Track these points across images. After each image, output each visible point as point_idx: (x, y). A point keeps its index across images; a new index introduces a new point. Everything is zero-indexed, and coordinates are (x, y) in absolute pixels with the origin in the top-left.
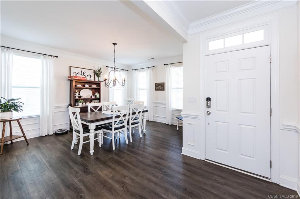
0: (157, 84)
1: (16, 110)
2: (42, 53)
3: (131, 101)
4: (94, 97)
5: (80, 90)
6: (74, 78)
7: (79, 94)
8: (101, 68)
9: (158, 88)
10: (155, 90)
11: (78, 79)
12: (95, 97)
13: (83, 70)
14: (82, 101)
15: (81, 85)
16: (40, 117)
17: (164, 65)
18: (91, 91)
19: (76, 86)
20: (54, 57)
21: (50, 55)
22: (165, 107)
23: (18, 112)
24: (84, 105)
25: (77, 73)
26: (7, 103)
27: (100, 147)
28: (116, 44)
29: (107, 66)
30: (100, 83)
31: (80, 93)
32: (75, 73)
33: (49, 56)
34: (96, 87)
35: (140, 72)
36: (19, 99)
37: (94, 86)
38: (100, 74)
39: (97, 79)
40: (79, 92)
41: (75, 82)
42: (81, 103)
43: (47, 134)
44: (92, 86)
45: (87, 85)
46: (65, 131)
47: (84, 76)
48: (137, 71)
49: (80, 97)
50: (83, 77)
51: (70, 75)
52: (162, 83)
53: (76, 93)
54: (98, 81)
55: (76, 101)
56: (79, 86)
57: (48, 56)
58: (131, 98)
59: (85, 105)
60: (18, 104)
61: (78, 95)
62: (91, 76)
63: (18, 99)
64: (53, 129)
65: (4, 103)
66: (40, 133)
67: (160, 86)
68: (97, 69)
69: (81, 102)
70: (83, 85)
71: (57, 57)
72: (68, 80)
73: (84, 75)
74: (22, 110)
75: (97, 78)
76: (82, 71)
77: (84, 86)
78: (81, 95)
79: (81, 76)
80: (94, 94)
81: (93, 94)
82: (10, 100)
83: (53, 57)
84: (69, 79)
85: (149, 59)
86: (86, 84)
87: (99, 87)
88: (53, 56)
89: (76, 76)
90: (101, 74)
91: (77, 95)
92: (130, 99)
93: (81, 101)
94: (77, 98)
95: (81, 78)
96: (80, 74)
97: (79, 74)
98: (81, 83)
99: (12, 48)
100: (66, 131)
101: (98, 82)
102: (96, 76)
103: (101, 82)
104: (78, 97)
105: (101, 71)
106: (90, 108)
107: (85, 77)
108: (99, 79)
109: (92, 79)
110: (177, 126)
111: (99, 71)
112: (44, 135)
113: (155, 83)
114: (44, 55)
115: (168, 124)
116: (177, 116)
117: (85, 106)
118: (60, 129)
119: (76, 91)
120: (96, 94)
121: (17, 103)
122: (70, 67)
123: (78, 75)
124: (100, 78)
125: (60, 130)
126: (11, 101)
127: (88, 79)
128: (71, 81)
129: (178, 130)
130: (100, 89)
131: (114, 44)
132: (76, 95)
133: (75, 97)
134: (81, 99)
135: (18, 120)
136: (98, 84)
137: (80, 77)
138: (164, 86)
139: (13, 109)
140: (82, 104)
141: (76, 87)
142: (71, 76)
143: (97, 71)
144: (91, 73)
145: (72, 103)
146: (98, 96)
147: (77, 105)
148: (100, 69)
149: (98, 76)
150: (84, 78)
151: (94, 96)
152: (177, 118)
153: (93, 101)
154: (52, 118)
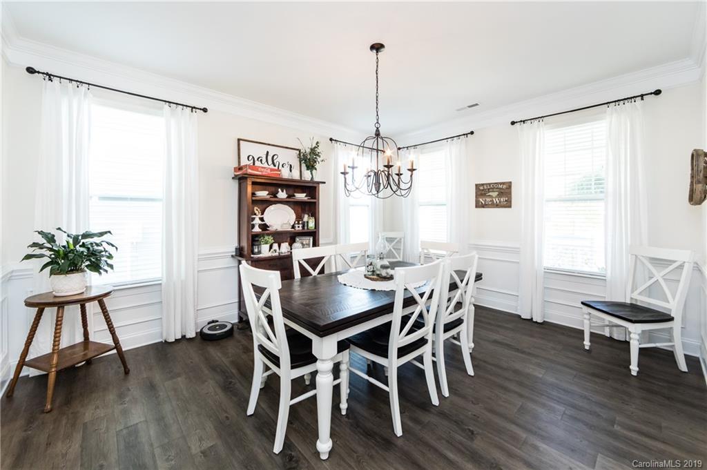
0: (481, 188)
1: (96, 267)
2: (167, 100)
3: (396, 239)
4: (301, 228)
5: (265, 206)
6: (250, 171)
7: (262, 219)
8: (317, 143)
9: (488, 199)
10: (476, 207)
11: (260, 173)
12: (303, 227)
13: (272, 151)
14: (270, 239)
15: (267, 192)
16: (161, 284)
17: (513, 123)
18: (293, 212)
19: (253, 194)
20: (197, 110)
21: (187, 106)
22: (518, 263)
23: (100, 273)
24: (275, 251)
25: (256, 159)
26: (72, 247)
27: (344, 412)
28: (382, 46)
29: (331, 140)
30: (315, 187)
31: (265, 216)
32: (251, 158)
33: (185, 107)
34: (306, 198)
35: (422, 153)
36: (106, 233)
37: (301, 196)
38: (315, 162)
39: (307, 175)
40: (262, 214)
41: (254, 183)
42: (268, 246)
43: (179, 337)
44: (295, 194)
45: (283, 191)
46: (226, 326)
47: (275, 166)
48: (412, 150)
49: (264, 227)
50: (272, 170)
51: (239, 162)
52: (503, 183)
53: (255, 214)
54: (310, 179)
55: (255, 240)
56: (263, 194)
57: (181, 107)
58: (392, 230)
59: (278, 251)
60: (100, 248)
61: (260, 222)
62: (291, 166)
63: (101, 234)
64: (196, 319)
65: (64, 247)
66: (162, 334)
67: (495, 194)
68: (306, 147)
69: (266, 243)
70: (272, 192)
71: (205, 110)
72: (233, 178)
73: (273, 163)
74: (111, 266)
75: (309, 171)
76: (268, 152)
77: (274, 195)
78: (267, 221)
79: (266, 165)
80: (299, 218)
81: (297, 217)
82: (80, 238)
83: (194, 110)
84: (236, 176)
85: (458, 110)
86: (280, 190)
87: (315, 199)
88: (194, 108)
89: (254, 164)
90: (319, 159)
91: (257, 221)
92: (391, 235)
93: (266, 238)
94: (257, 229)
95: (269, 171)
96: (264, 160)
97: (261, 160)
98: (268, 187)
99: (89, 84)
100: (229, 326)
101: (311, 185)
102: (304, 166)
103: (318, 183)
104: (260, 226)
105: (318, 150)
106: (299, 263)
107: (276, 168)
108: (312, 174)
109: (295, 175)
110: (582, 332)
111: (313, 150)
112: (174, 340)
113: (476, 185)
114: (171, 104)
115: (529, 317)
116: (586, 299)
117: (277, 254)
118: (215, 318)
119: (256, 208)
120: (306, 218)
121: (97, 245)
122: (239, 140)
123: (258, 164)
124: (314, 171)
125: (213, 322)
126: (82, 239)
127: (285, 173)
128: (241, 179)
129: (587, 348)
130: (315, 203)
131: (377, 47)
132: (254, 222)
133: (253, 226)
134: (268, 235)
135: (100, 299)
136: (311, 189)
137: (265, 168)
138: (510, 193)
139: (88, 263)
140: (271, 247)
141: (254, 198)
142: (242, 164)
143: (308, 151)
144: (292, 158)
145: (245, 244)
146: (312, 225)
147: (256, 250)
148: (315, 147)
149: (311, 167)
150: (275, 170)
151: (301, 226)
152: (582, 303)
153: (297, 239)
154: (194, 288)
